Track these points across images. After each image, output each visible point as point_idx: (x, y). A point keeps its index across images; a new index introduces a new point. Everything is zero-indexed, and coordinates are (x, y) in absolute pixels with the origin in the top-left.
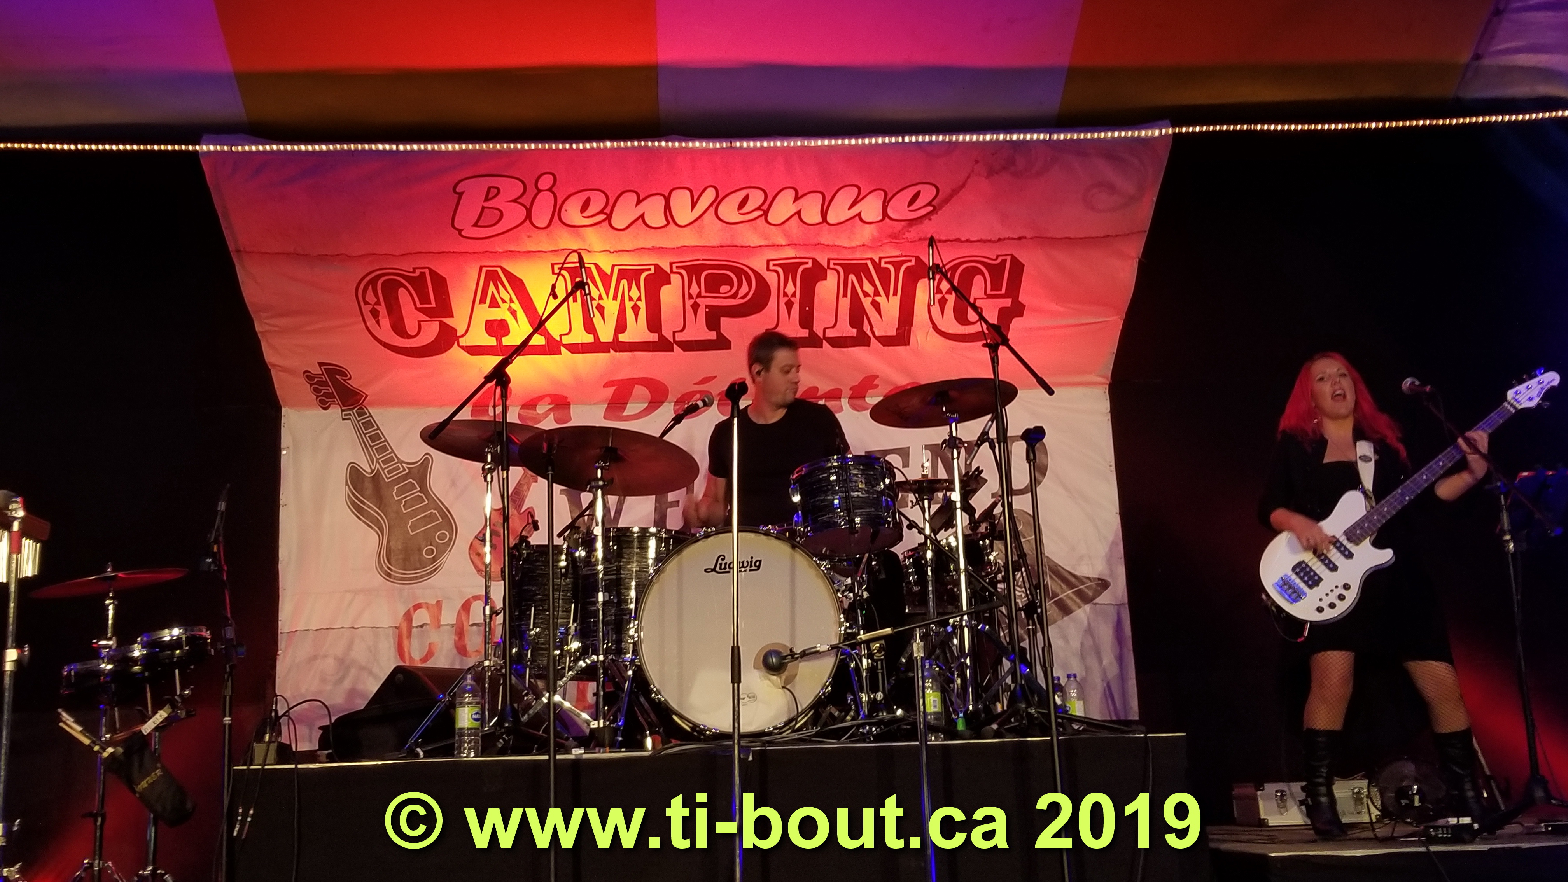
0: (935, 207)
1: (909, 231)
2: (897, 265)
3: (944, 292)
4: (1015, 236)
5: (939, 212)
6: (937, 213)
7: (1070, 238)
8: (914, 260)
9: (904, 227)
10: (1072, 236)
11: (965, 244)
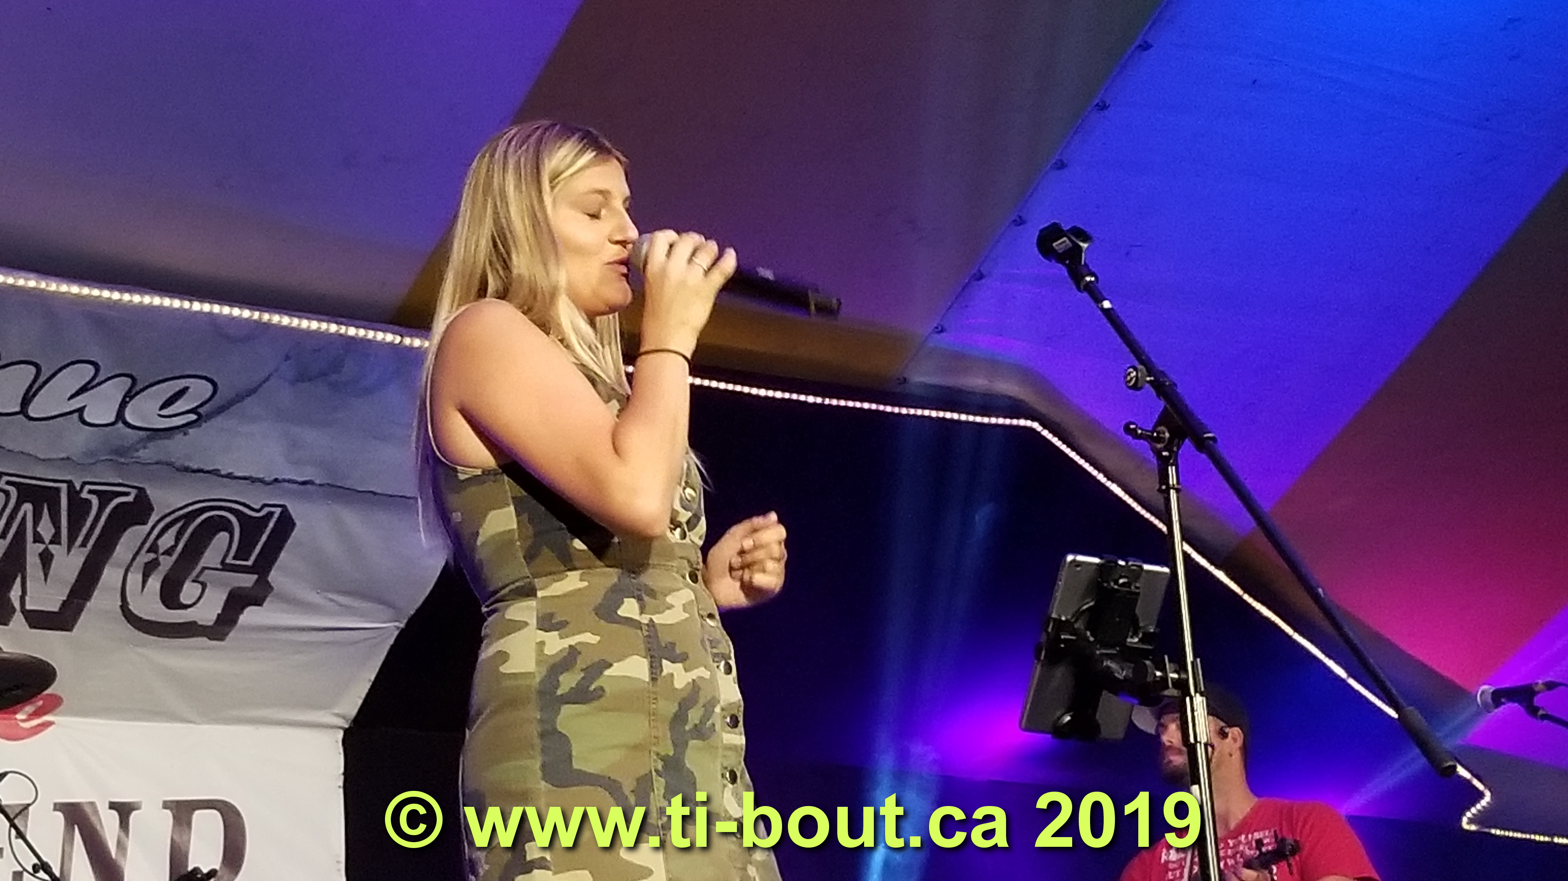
0: (200, 416)
1: (145, 448)
2: (105, 498)
3: (161, 551)
4: (300, 479)
5: (204, 425)
6: (200, 426)
7: (375, 493)
8: (134, 492)
9: (141, 440)
10: (379, 491)
11: (225, 480)
